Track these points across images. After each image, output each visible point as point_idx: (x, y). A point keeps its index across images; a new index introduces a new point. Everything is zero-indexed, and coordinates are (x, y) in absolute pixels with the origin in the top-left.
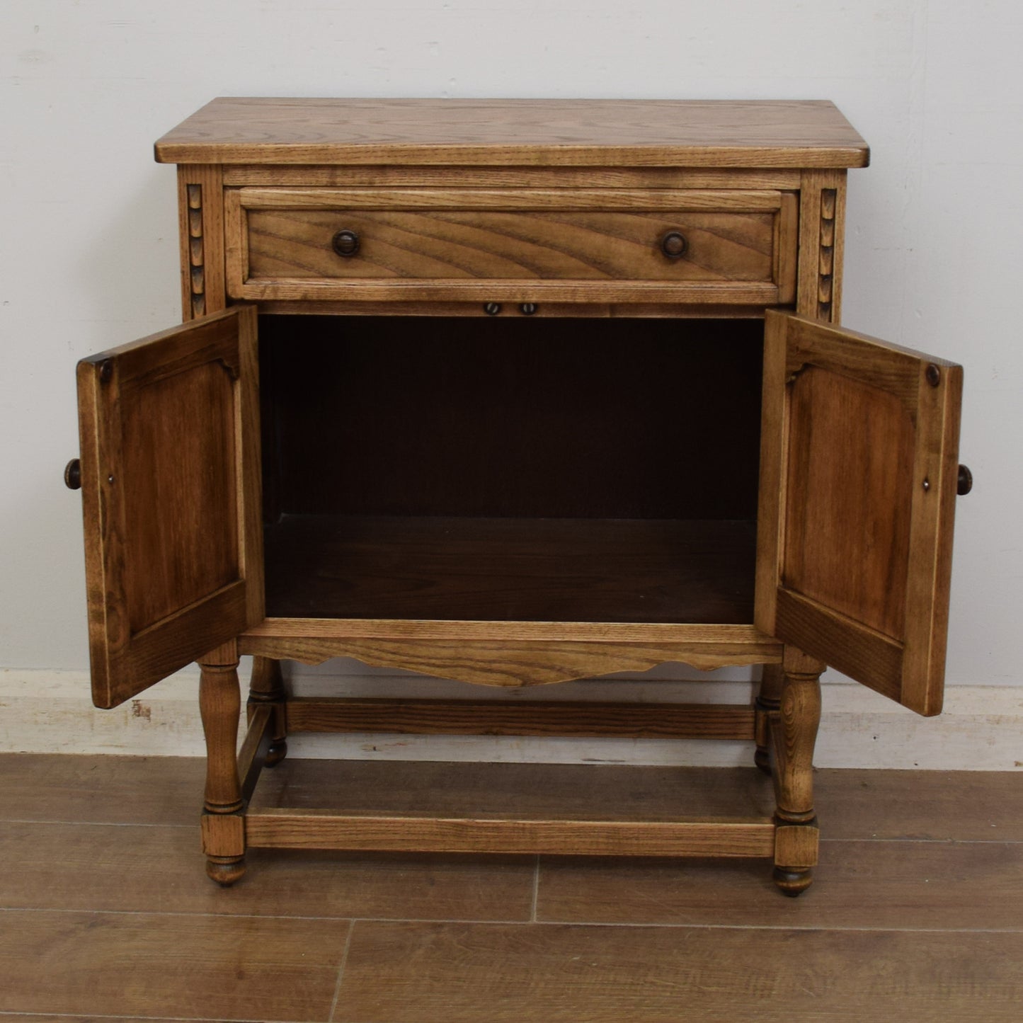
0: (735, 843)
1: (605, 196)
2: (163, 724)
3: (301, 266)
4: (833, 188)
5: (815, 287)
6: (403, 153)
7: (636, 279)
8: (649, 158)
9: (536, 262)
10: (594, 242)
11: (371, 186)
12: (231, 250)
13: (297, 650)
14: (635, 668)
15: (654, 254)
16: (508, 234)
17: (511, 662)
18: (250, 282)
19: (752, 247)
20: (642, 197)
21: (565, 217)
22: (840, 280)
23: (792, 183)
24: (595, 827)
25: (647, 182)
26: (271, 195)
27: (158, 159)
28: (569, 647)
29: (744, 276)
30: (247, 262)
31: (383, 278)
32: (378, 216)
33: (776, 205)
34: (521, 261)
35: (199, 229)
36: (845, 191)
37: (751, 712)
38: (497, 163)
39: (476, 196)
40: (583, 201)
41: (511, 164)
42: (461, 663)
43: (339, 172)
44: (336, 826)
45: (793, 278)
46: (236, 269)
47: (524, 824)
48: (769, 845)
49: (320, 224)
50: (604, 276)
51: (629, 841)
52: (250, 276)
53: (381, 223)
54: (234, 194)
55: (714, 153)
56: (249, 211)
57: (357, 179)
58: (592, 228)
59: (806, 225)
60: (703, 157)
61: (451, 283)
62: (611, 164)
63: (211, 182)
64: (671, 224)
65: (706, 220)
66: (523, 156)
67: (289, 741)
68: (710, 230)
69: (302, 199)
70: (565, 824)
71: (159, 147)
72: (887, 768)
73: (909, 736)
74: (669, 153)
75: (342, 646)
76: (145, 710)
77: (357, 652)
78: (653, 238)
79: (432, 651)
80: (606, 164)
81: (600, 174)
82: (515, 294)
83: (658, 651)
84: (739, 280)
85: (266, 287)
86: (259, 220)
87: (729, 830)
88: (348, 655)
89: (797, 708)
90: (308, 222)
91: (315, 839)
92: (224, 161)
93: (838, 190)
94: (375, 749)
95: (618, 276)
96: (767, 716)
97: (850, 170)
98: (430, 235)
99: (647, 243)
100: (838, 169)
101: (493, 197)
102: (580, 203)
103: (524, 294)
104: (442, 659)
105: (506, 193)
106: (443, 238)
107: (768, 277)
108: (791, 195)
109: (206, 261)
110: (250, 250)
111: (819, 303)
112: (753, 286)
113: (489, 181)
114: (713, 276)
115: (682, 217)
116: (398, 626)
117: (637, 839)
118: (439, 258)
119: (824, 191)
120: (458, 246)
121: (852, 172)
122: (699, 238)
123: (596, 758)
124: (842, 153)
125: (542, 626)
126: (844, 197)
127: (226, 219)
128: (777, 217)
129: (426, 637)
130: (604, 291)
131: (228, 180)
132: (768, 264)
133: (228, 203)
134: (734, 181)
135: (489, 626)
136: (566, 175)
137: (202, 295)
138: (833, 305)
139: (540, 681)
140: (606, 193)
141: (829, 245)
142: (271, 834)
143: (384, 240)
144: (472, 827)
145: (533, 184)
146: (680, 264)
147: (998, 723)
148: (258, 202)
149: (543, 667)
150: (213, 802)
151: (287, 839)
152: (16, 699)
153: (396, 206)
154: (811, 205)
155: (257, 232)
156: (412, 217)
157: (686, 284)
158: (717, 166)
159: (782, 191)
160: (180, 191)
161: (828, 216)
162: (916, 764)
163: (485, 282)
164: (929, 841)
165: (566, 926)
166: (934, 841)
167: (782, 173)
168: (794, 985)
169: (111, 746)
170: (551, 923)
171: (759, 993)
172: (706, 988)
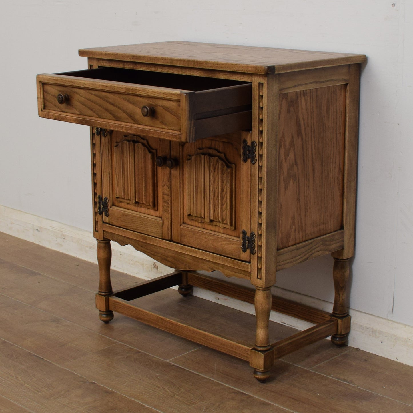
0: (241, 353)
2: (161, 273)
4: (262, 83)
5: (258, 124)
13: (118, 239)
17: (172, 258)
23: (249, 79)
27: (80, 55)
28: (188, 257)
37: (331, 316)
41: (163, 64)
42: (159, 255)
43: (125, 64)
47: (180, 324)
51: (209, 341)
55: (220, 65)
57: (130, 67)
59: (254, 97)
60: (216, 66)
62: (191, 66)
63: (95, 64)
70: (190, 328)
72: (386, 357)
74: (207, 63)
76: (157, 266)
81: (193, 71)
83: (213, 265)
87: (239, 346)
91: (125, 312)
93: (264, 83)
94: (218, 299)
104: (154, 252)
111: (259, 131)
116: (142, 236)
117: (211, 341)
119: (259, 83)
123: (285, 323)
129: (149, 242)
131: (99, 64)
135: (166, 242)
136: (184, 70)
138: (263, 132)
141: (261, 106)
142: (115, 307)
144: (166, 321)
151: (119, 310)
154: (255, 89)
158: (221, 70)
161: (261, 94)
162: (397, 359)
164: (348, 384)
165: (174, 365)
166: (350, 384)
167: (246, 75)
168: (204, 406)
169: (148, 277)
170: (171, 363)
171: (189, 403)
172: (176, 396)
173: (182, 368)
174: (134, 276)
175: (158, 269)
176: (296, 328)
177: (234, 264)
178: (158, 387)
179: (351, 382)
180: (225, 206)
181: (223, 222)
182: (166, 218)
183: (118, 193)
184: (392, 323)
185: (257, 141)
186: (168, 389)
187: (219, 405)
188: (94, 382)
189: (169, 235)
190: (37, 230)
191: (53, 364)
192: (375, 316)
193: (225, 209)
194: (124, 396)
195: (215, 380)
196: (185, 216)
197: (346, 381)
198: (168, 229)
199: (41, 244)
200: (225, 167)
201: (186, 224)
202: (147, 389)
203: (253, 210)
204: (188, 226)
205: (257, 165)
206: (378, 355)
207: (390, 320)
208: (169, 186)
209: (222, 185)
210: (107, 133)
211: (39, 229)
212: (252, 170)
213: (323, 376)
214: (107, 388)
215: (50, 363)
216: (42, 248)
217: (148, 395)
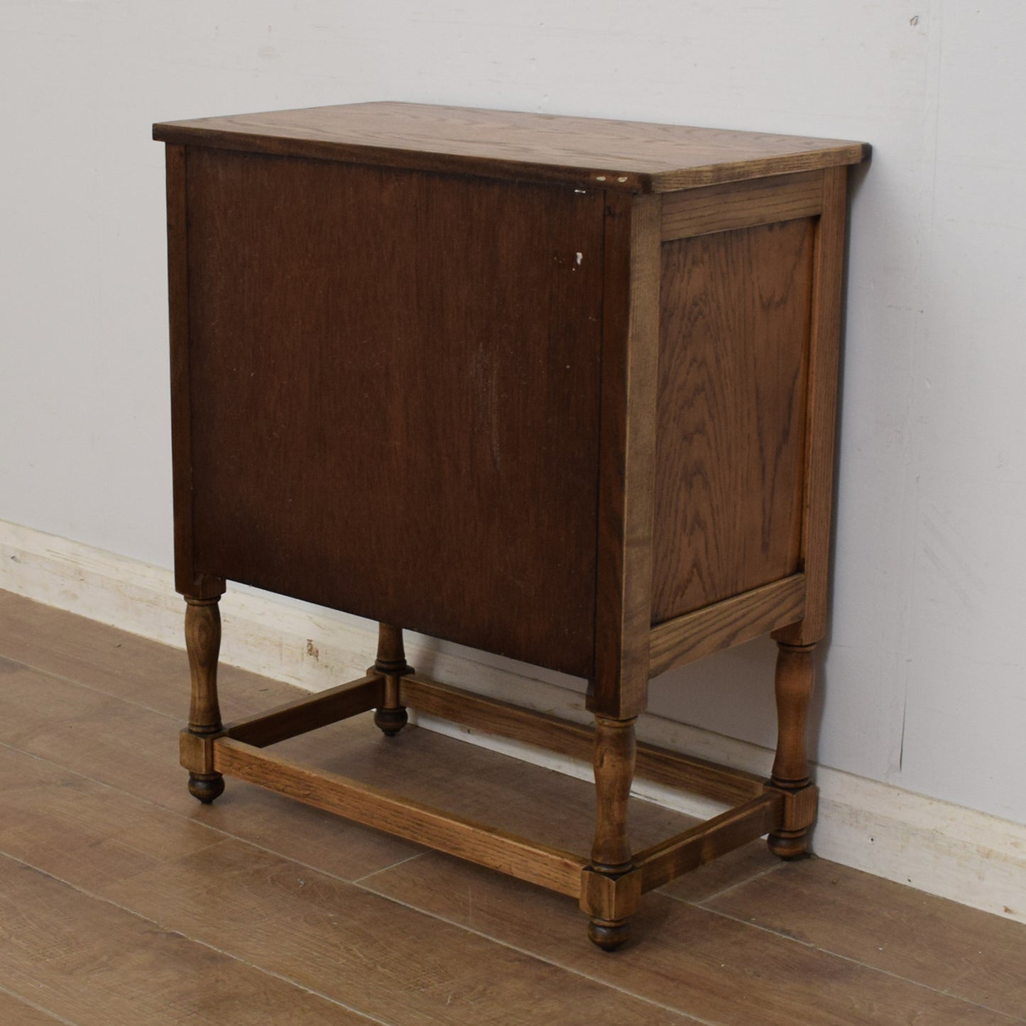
72: (882, 876)
73: (902, 847)
76: (315, 651)
147: (988, 858)
152: (235, 618)
164: (794, 940)
165: (369, 893)
166: (798, 941)
168: (449, 991)
169: (293, 677)
170: (363, 887)
171: (412, 986)
172: (379, 968)
173: (389, 900)
174: (257, 672)
175: (319, 658)
176: (662, 805)
178: (335, 945)
179: (801, 935)
184: (898, 794)
186: (360, 951)
187: (484, 990)
188: (178, 932)
190: (13, 558)
191: (73, 889)
192: (857, 776)
194: (254, 968)
195: (472, 931)
197: (788, 933)
199: (24, 594)
202: (307, 950)
206: (862, 872)
207: (893, 787)
211: (18, 556)
213: (733, 921)
214: (210, 948)
215: (69, 886)
216: (26, 603)
217: (311, 966)
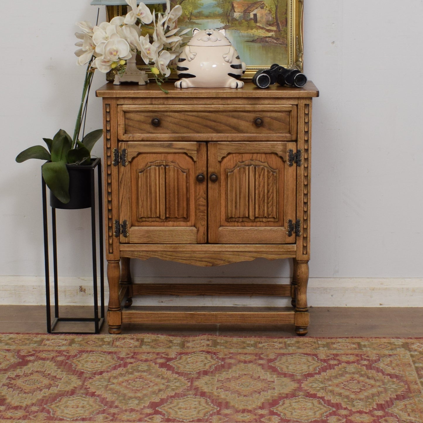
0: (282, 319)
1: (237, 107)
2: (90, 294)
3: (141, 130)
4: (308, 104)
5: (303, 135)
6: (174, 93)
7: (247, 133)
8: (250, 94)
9: (216, 128)
10: (234, 121)
11: (164, 104)
12: (119, 125)
13: (139, 255)
14: (248, 259)
15: (252, 125)
16: (207, 119)
17: (208, 258)
18: (125, 135)
19: (283, 122)
20: (248, 107)
21: (224, 114)
22: (311, 133)
23: (295, 102)
24: (236, 314)
25: (250, 102)
26: (132, 107)
27: (97, 96)
28: (227, 253)
29: (281, 132)
30: (124, 128)
31: (167, 133)
32: (166, 114)
33: (290, 109)
34: (211, 128)
35: (109, 118)
36: (312, 104)
37: (289, 287)
38: (203, 96)
39: (197, 107)
40: (230, 108)
41: (207, 96)
42: (193, 258)
43: (153, 100)
44: (151, 315)
45: (296, 132)
46: (121, 131)
48: (293, 319)
49: (147, 116)
50: (236, 132)
51: (248, 319)
52: (125, 133)
53: (167, 116)
54: (120, 107)
55: (271, 93)
56: (125, 112)
57: (159, 102)
58: (233, 117)
59: (300, 116)
60: (267, 94)
61: (189, 135)
62: (239, 96)
63: (113, 103)
64: (258, 116)
65: (269, 114)
66: (211, 94)
67: (133, 299)
68: (270, 117)
69: (142, 108)
71: (97, 92)
72: (336, 306)
73: (343, 295)
75: (154, 253)
76: (83, 289)
77: (158, 255)
78: (252, 120)
79: (183, 255)
80: (237, 97)
81: (235, 100)
82: (209, 138)
83: (256, 254)
84: (279, 133)
85: (130, 136)
86: (128, 115)
87: (280, 314)
88: (156, 256)
89: (301, 272)
90: (144, 116)
91: (144, 319)
92: (118, 96)
93: (310, 104)
94: (162, 302)
95: (241, 132)
96: (295, 287)
97: (313, 98)
98: (182, 120)
99: (250, 121)
100: (310, 98)
101: (202, 107)
102: (229, 109)
103: (212, 138)
104: (186, 257)
105: (206, 106)
106: (186, 120)
107: (288, 132)
108: (295, 106)
109: (111, 128)
110: (125, 125)
111: (305, 140)
112: (284, 135)
113: (201, 102)
114: (271, 132)
115: (261, 113)
116: (172, 246)
117: (250, 318)
118: (185, 127)
119: (305, 105)
120: (191, 123)
121: (314, 99)
122: (267, 120)
123: (238, 304)
124: (310, 92)
125: (219, 246)
126: (311, 106)
127: (118, 114)
128: (291, 113)
129: (181, 250)
130: (237, 137)
131: (119, 103)
132: (288, 128)
133: (119, 110)
134: (277, 102)
135: (201, 246)
137: (110, 139)
138: (309, 140)
139: (218, 264)
140: (237, 106)
141: (307, 122)
142: (130, 318)
143: (168, 121)
144: (196, 315)
145: (214, 103)
146: (261, 128)
147: (373, 290)
148: (127, 109)
149: (219, 259)
150: (111, 307)
151: (135, 320)
153: (172, 110)
154: (301, 109)
155: (128, 119)
156: (176, 114)
157: (263, 134)
158: (272, 97)
159: (292, 105)
160: (103, 106)
161: (307, 112)
162: (346, 305)
163: (199, 134)
167: (292, 99)
169: (72, 302)
175: (86, 292)
176: (249, 306)
177: (279, 248)
180: (270, 204)
181: (268, 216)
182: (202, 225)
183: (142, 214)
185: (302, 148)
189: (205, 239)
193: (271, 206)
196: (222, 220)
198: (204, 234)
200: (271, 173)
201: (223, 226)
203: (299, 202)
204: (227, 227)
205: (303, 167)
208: (206, 198)
209: (268, 188)
210: (128, 162)
212: (298, 171)
